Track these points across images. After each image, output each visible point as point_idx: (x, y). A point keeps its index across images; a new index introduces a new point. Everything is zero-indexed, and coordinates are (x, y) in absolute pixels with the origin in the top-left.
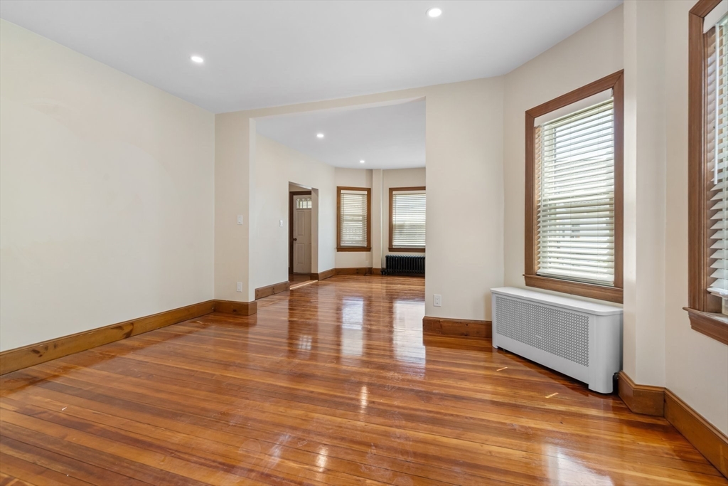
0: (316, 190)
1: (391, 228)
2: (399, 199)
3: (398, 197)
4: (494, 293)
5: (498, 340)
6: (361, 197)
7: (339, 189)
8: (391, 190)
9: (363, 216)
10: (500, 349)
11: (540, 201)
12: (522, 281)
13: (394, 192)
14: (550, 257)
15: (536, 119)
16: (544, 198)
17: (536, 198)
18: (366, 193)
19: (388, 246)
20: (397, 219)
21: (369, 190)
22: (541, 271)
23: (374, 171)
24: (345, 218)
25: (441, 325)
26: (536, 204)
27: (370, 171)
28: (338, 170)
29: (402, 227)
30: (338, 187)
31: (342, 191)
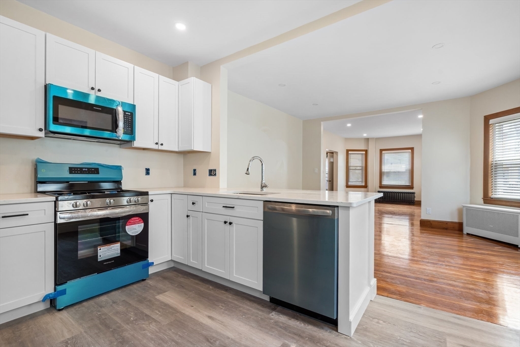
0: (337, 153)
1: (381, 174)
2: (387, 156)
3: (386, 155)
4: (464, 207)
5: (467, 230)
6: (360, 155)
7: (348, 151)
8: (381, 151)
9: (362, 167)
10: (468, 234)
11: (493, 161)
12: (482, 201)
13: (383, 152)
14: (499, 189)
15: (490, 120)
16: (495, 160)
17: (490, 159)
18: (364, 152)
19: (379, 185)
20: (385, 168)
21: (366, 151)
22: (493, 196)
23: (370, 140)
24: (351, 168)
25: (431, 224)
26: (490, 163)
27: (367, 140)
28: (347, 139)
29: (388, 173)
30: (347, 150)
31: (350, 152)
